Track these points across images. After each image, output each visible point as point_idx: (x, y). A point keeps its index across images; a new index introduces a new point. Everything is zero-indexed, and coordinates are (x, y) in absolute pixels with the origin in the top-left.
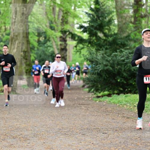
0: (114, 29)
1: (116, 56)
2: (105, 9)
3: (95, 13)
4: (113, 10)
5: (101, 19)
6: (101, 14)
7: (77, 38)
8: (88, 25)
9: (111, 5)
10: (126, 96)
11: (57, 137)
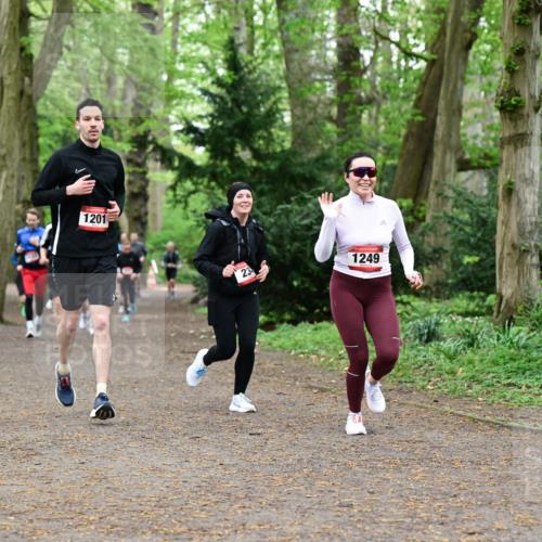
0: (283, 139)
1: (287, 213)
2: (256, 80)
3: (228, 92)
4: (278, 83)
5: (245, 109)
6: (246, 95)
7: (176, 163)
8: (207, 126)
9: (273, 70)
10: (316, 329)
11: (118, 447)
